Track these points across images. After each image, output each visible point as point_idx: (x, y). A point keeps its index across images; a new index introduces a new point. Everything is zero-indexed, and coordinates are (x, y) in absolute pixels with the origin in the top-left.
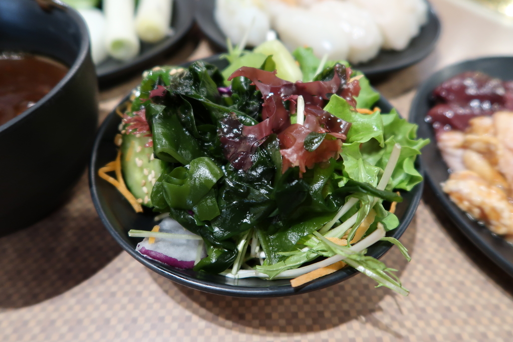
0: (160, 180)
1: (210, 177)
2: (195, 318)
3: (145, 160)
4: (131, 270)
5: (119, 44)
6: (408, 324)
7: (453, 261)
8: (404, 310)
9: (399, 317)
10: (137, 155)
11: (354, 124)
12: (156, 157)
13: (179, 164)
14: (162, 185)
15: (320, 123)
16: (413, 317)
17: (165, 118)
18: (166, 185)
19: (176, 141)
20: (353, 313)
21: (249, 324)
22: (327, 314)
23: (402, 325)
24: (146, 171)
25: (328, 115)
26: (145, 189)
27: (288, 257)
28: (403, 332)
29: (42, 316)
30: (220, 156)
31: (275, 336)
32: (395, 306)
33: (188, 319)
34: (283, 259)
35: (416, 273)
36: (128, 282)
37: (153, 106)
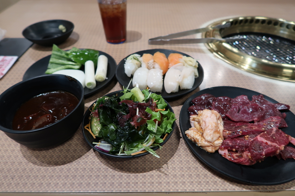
0: (101, 129)
1: (114, 129)
2: (109, 169)
3: (97, 124)
4: (92, 156)
5: (90, 84)
6: (169, 171)
7: (187, 155)
8: (169, 168)
9: (167, 170)
10: (95, 122)
11: (153, 115)
12: (100, 123)
13: (106, 125)
14: (101, 131)
15: (143, 115)
16: (171, 170)
17: (103, 113)
18: (103, 131)
19: (105, 119)
20: (154, 168)
21: (124, 171)
22: (147, 168)
23: (168, 172)
24: (97, 127)
25: (146, 112)
26: (97, 132)
27: (133, 150)
28: (168, 173)
29: (67, 167)
30: (117, 123)
31: (131, 173)
32: (167, 167)
33: (107, 169)
34: (132, 150)
35: (175, 158)
36: (91, 159)
37: (100, 110)
